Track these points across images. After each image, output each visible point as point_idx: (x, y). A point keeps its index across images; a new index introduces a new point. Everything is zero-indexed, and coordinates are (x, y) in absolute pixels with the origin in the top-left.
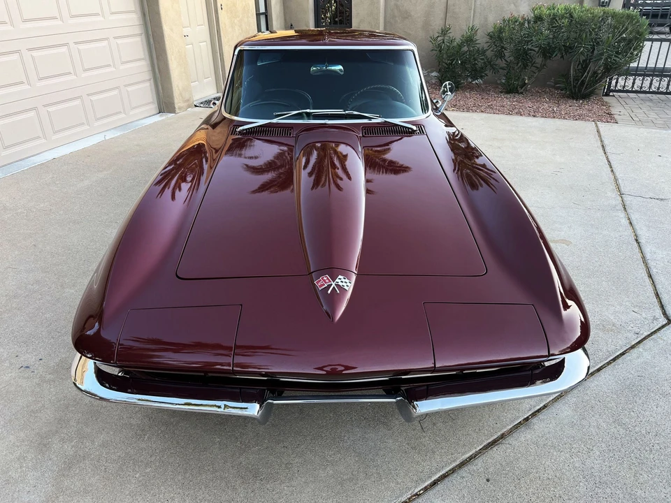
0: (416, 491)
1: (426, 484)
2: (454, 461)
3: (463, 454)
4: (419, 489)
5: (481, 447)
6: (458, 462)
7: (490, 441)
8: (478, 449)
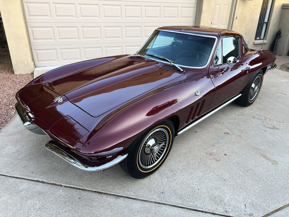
0: (62, 185)
1: (67, 185)
2: (82, 187)
3: (88, 188)
4: (64, 185)
5: (95, 190)
6: (82, 188)
7: (100, 191)
8: (93, 190)
